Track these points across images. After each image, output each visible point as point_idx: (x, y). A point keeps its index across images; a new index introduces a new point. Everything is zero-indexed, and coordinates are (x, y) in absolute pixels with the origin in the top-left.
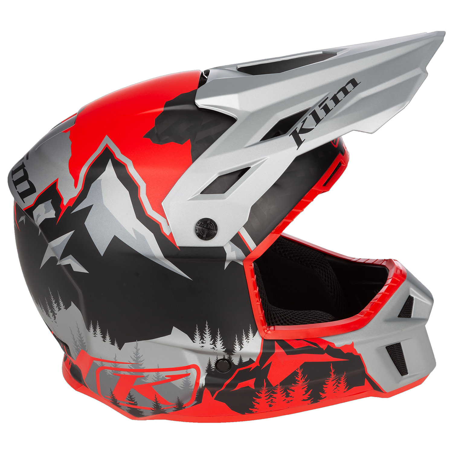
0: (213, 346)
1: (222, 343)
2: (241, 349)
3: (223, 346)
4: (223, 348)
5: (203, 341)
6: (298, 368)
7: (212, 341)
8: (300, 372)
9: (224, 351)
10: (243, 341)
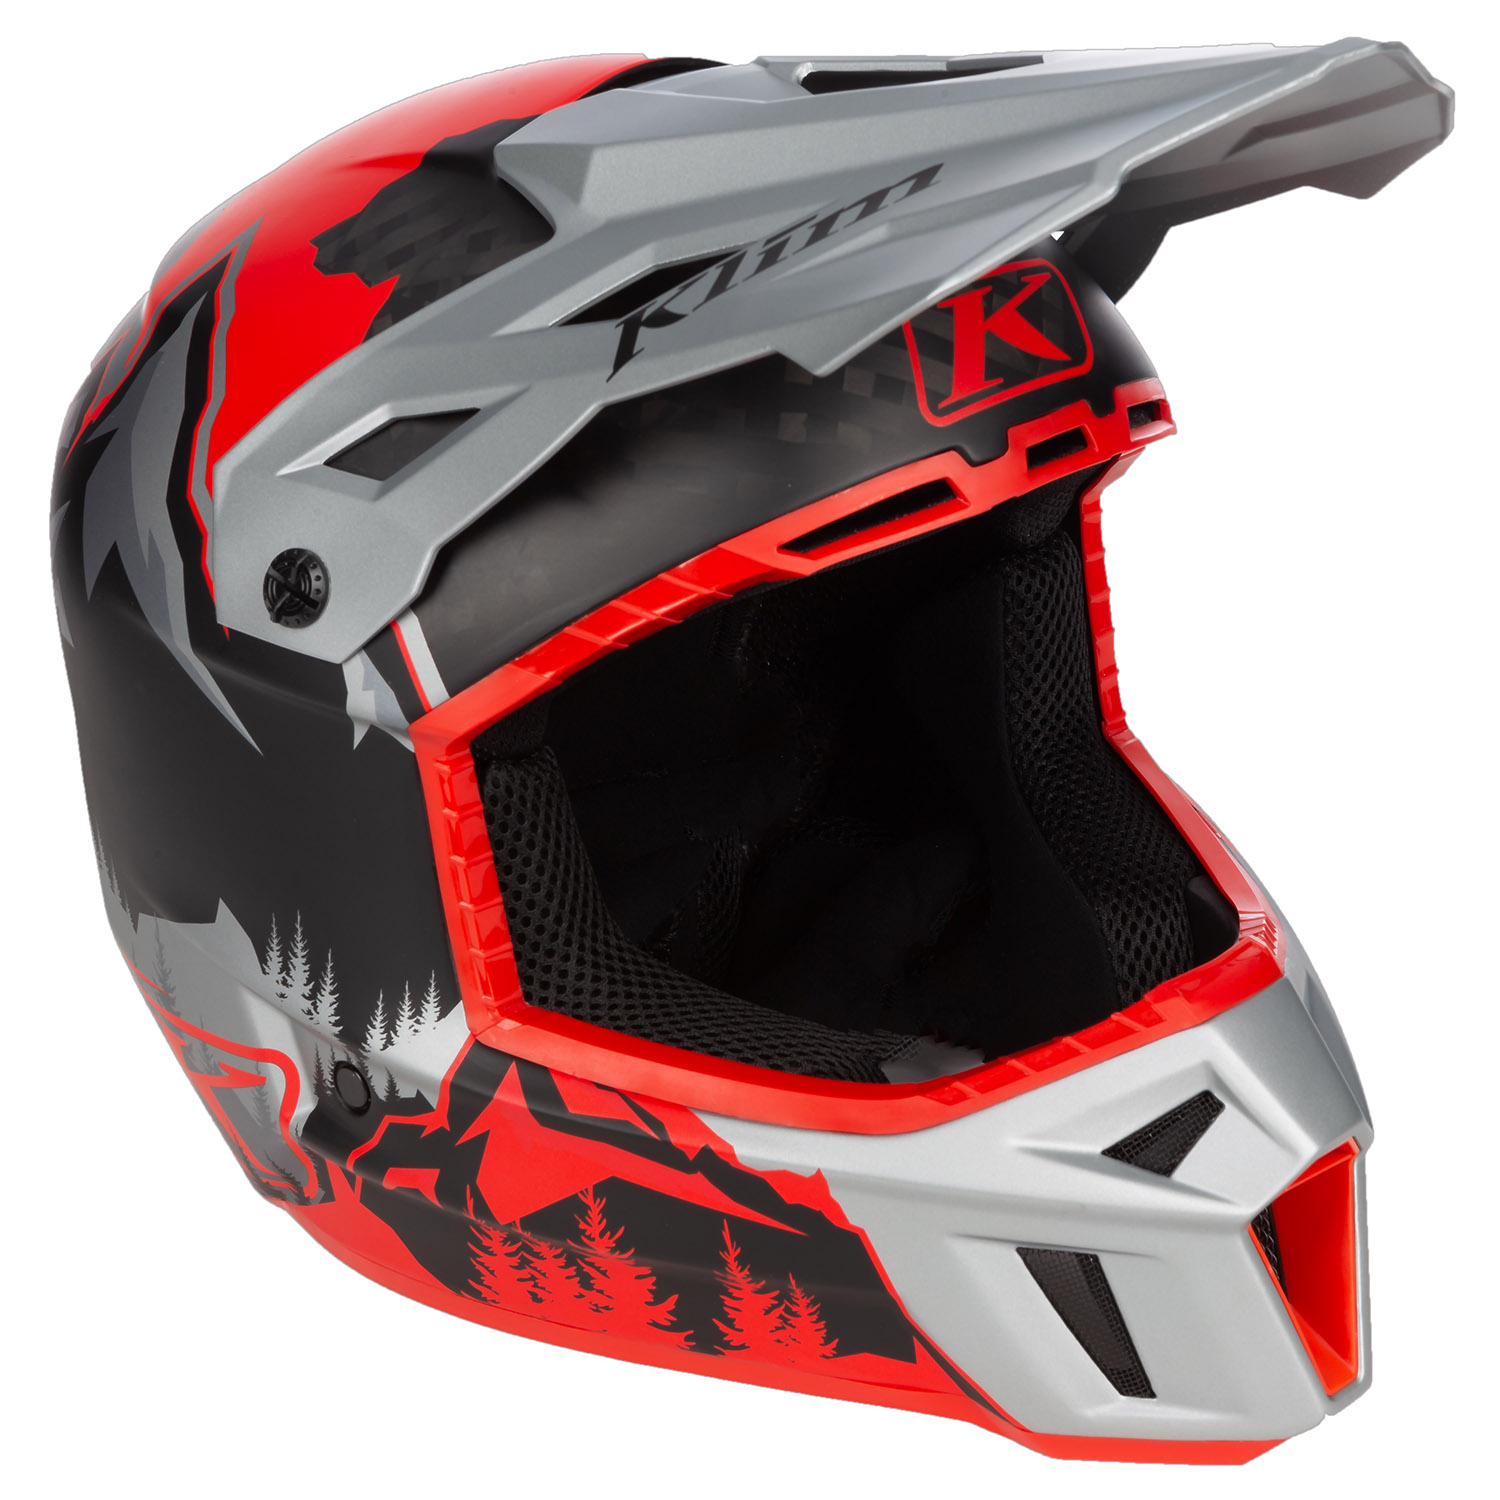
0: (308, 1004)
1: (335, 1006)
2: (385, 1047)
3: (335, 1015)
4: (336, 1024)
5: (287, 977)
6: (586, 1190)
7: (310, 986)
8: (596, 1207)
9: (336, 1035)
10: (398, 1022)
